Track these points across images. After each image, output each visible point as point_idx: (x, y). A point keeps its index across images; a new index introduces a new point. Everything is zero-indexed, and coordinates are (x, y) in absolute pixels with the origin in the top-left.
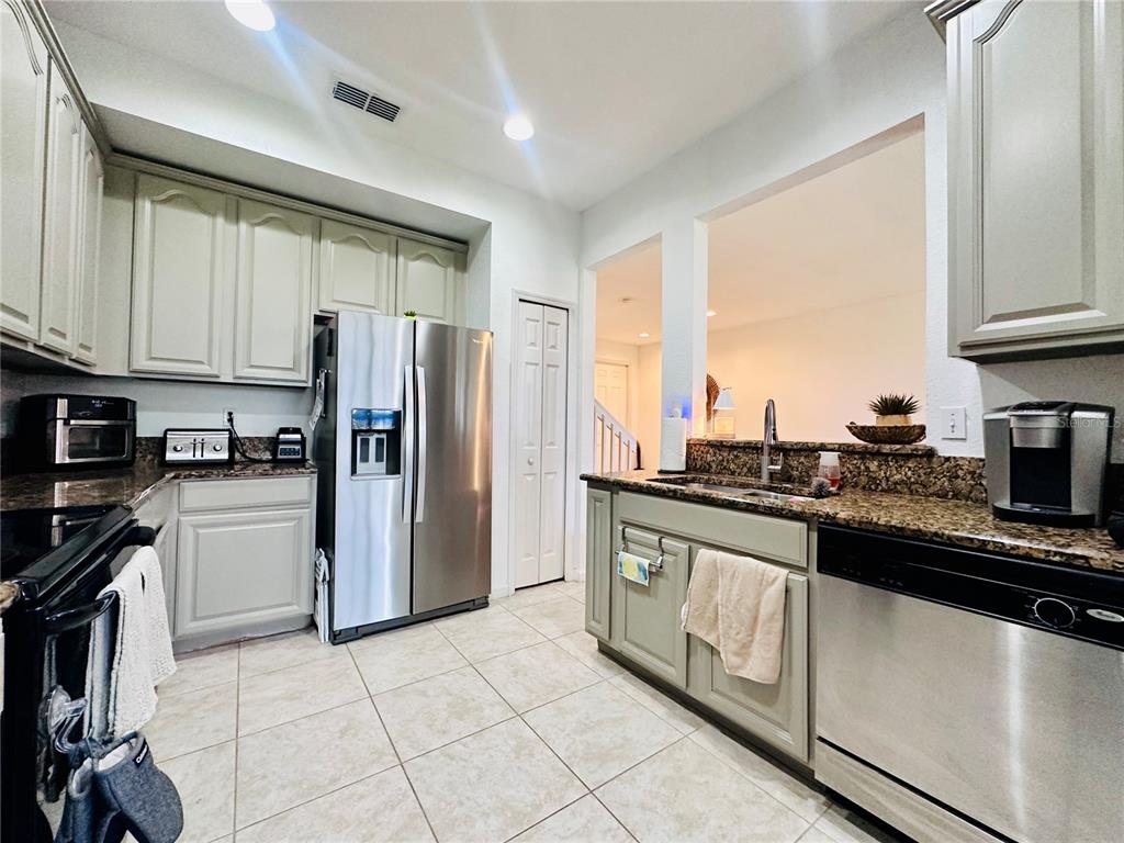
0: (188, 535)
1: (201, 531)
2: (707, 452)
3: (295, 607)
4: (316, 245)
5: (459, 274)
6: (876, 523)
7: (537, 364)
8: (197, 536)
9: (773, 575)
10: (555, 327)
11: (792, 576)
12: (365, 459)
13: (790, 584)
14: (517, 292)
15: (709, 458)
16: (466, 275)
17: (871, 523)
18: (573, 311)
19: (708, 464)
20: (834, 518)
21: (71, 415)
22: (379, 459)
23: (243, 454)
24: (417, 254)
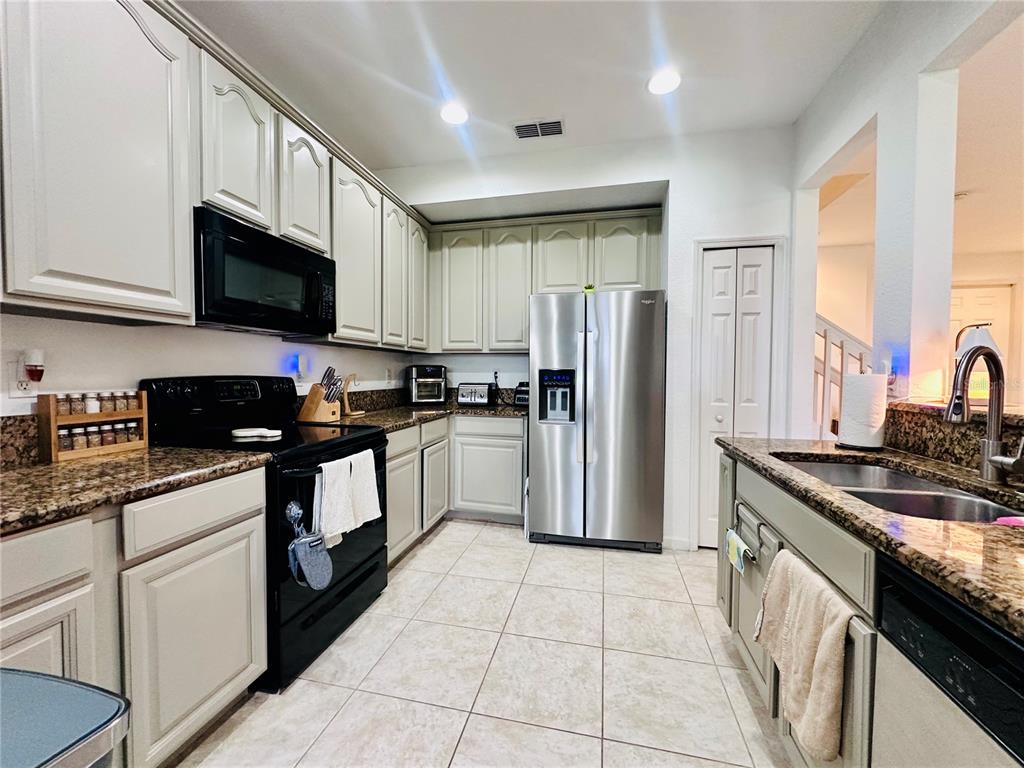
1: (465, 447)
3: (513, 508)
4: (535, 246)
5: (654, 237)
7: (728, 315)
8: (463, 450)
10: (754, 269)
11: (856, 623)
12: (553, 407)
14: (699, 242)
16: (661, 236)
18: (782, 247)
19: (925, 443)
21: (419, 376)
22: (564, 408)
23: (503, 400)
24: (612, 230)
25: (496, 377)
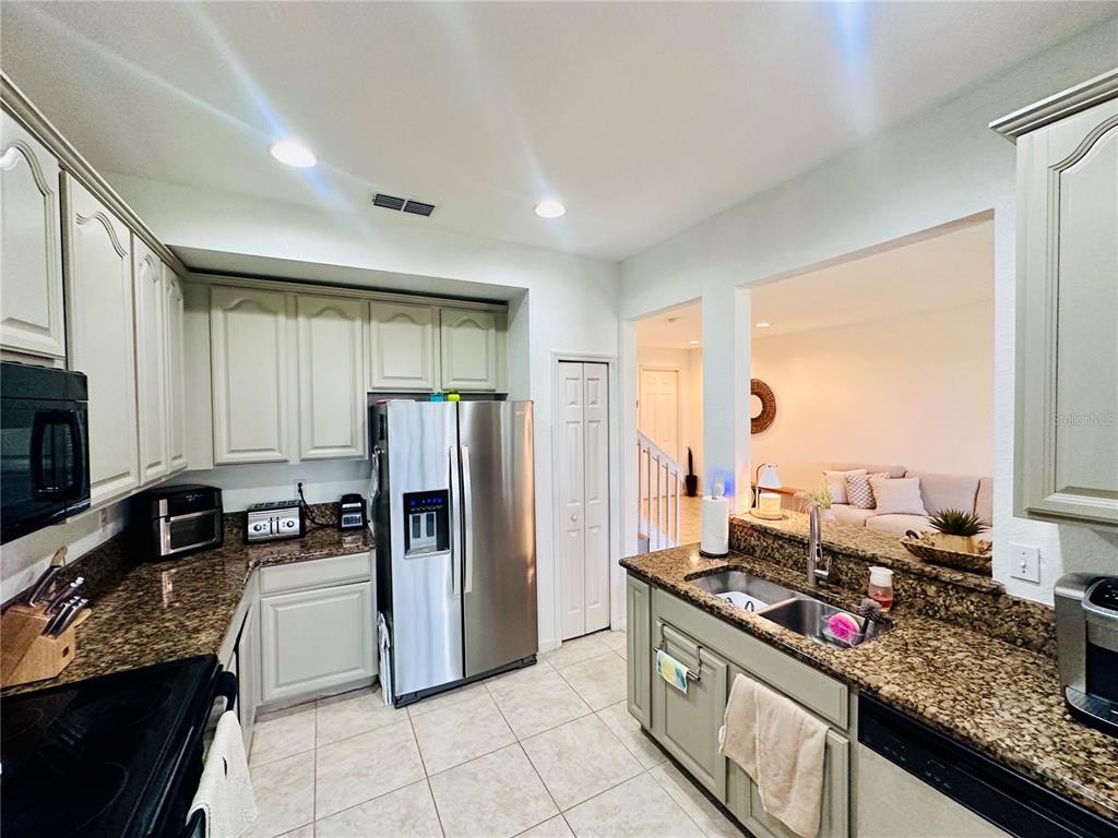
0: (269, 613)
1: (279, 609)
2: (751, 535)
3: (362, 671)
4: (366, 327)
5: (501, 334)
6: (921, 714)
7: (578, 422)
8: (276, 613)
9: (812, 728)
10: (594, 382)
11: (832, 734)
12: (417, 535)
13: (830, 743)
14: (556, 355)
15: (753, 542)
16: (508, 334)
17: (915, 712)
18: (613, 364)
20: (877, 693)
21: (171, 513)
22: (430, 534)
23: (313, 521)
24: (460, 321)
25: (300, 491)
